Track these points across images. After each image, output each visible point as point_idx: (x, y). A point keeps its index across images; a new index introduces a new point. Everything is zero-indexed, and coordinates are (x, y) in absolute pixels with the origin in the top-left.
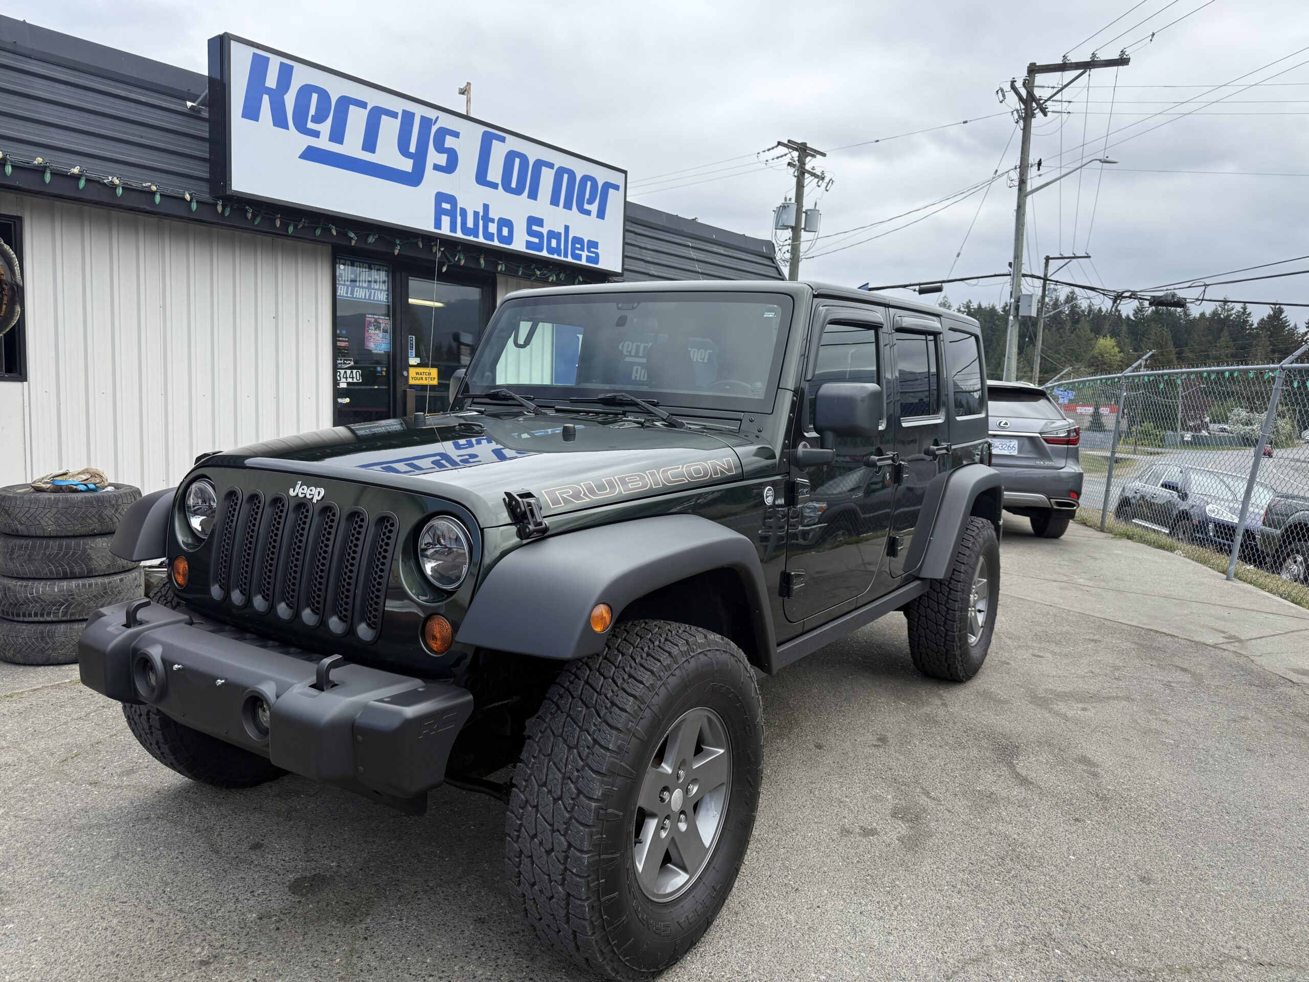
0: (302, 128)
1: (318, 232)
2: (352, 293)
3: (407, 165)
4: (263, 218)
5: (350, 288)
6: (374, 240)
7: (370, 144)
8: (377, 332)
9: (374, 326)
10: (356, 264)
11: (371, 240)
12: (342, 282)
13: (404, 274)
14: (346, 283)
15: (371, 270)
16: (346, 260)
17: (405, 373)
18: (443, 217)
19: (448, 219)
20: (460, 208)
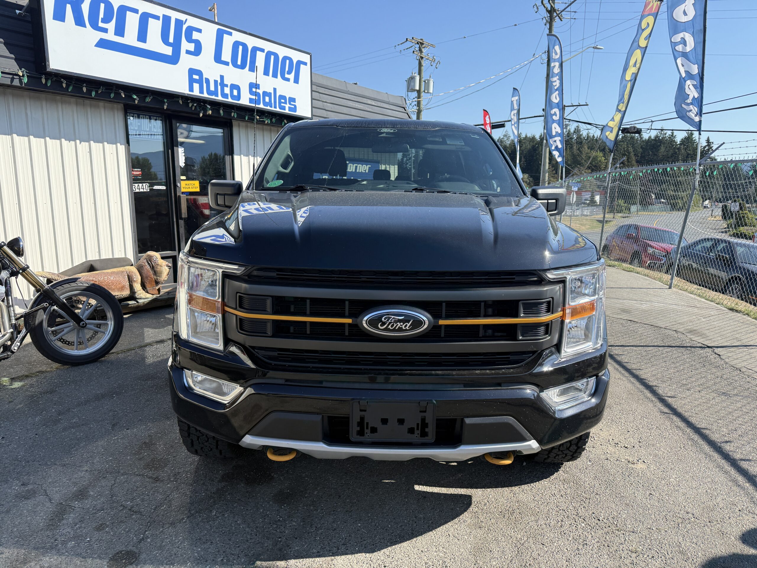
0: (95, 26)
1: (112, 95)
4: (74, 86)
6: (150, 100)
7: (142, 36)
10: (141, 116)
11: (148, 100)
12: (132, 128)
13: (174, 121)
14: (135, 128)
15: (151, 120)
16: (134, 114)
17: (178, 185)
18: (194, 84)
19: (198, 85)
20: (205, 78)
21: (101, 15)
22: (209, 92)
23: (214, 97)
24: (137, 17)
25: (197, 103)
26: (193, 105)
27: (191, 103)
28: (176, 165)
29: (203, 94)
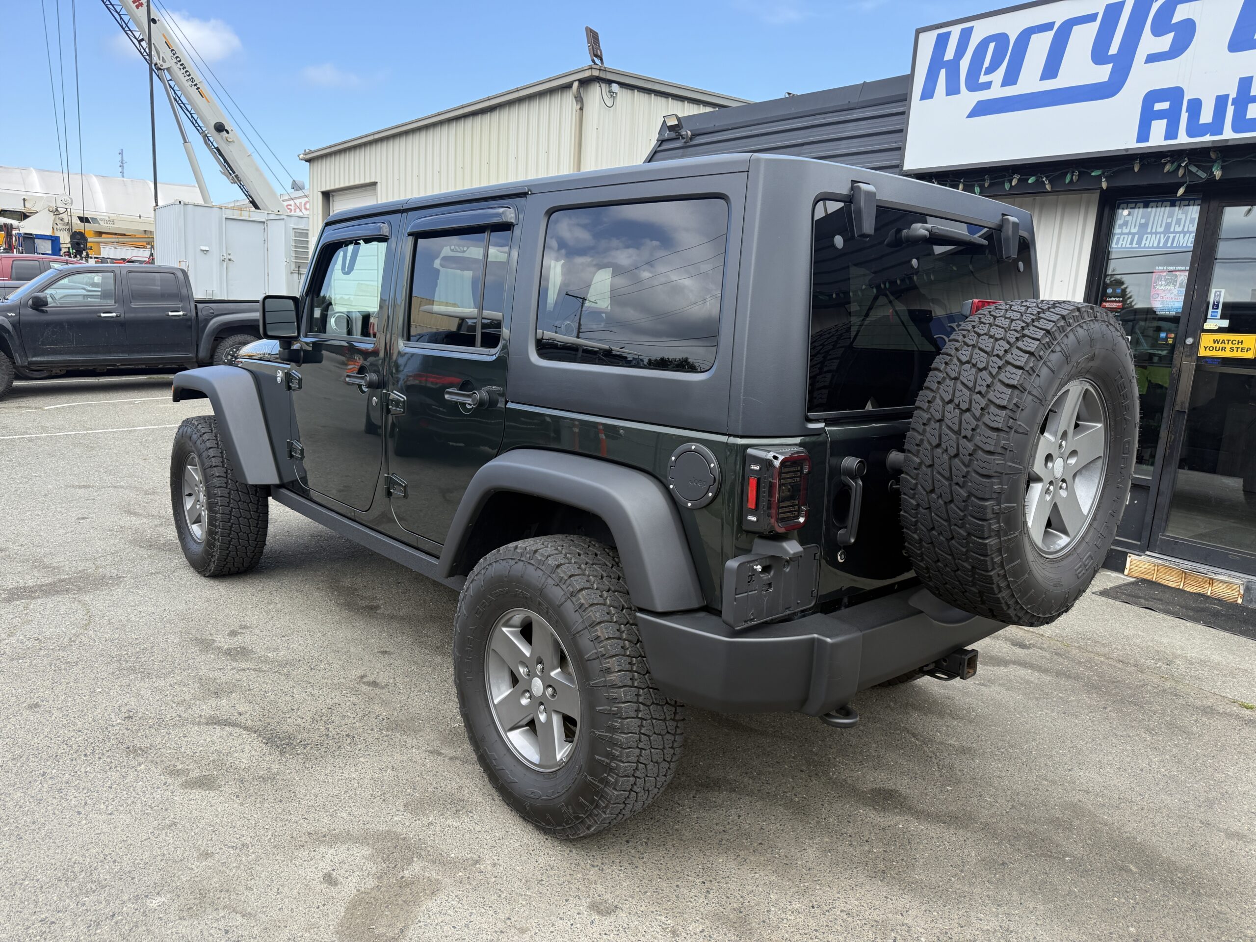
0: (974, 85)
1: (1007, 186)
2: (1139, 242)
3: (1103, 73)
5: (1137, 236)
7: (1051, 69)
8: (1171, 287)
9: (1165, 280)
10: (1151, 204)
12: (1125, 230)
13: (1214, 204)
14: (1132, 231)
15: (1172, 208)
16: (1136, 203)
17: (1189, 341)
18: (1154, 123)
19: (1164, 122)
20: (1189, 101)
21: (987, 64)
22: (1194, 129)
23: (1208, 138)
24: (1049, 36)
25: (1189, 159)
26: (1179, 166)
27: (1172, 163)
28: (1195, 298)
29: (1176, 138)
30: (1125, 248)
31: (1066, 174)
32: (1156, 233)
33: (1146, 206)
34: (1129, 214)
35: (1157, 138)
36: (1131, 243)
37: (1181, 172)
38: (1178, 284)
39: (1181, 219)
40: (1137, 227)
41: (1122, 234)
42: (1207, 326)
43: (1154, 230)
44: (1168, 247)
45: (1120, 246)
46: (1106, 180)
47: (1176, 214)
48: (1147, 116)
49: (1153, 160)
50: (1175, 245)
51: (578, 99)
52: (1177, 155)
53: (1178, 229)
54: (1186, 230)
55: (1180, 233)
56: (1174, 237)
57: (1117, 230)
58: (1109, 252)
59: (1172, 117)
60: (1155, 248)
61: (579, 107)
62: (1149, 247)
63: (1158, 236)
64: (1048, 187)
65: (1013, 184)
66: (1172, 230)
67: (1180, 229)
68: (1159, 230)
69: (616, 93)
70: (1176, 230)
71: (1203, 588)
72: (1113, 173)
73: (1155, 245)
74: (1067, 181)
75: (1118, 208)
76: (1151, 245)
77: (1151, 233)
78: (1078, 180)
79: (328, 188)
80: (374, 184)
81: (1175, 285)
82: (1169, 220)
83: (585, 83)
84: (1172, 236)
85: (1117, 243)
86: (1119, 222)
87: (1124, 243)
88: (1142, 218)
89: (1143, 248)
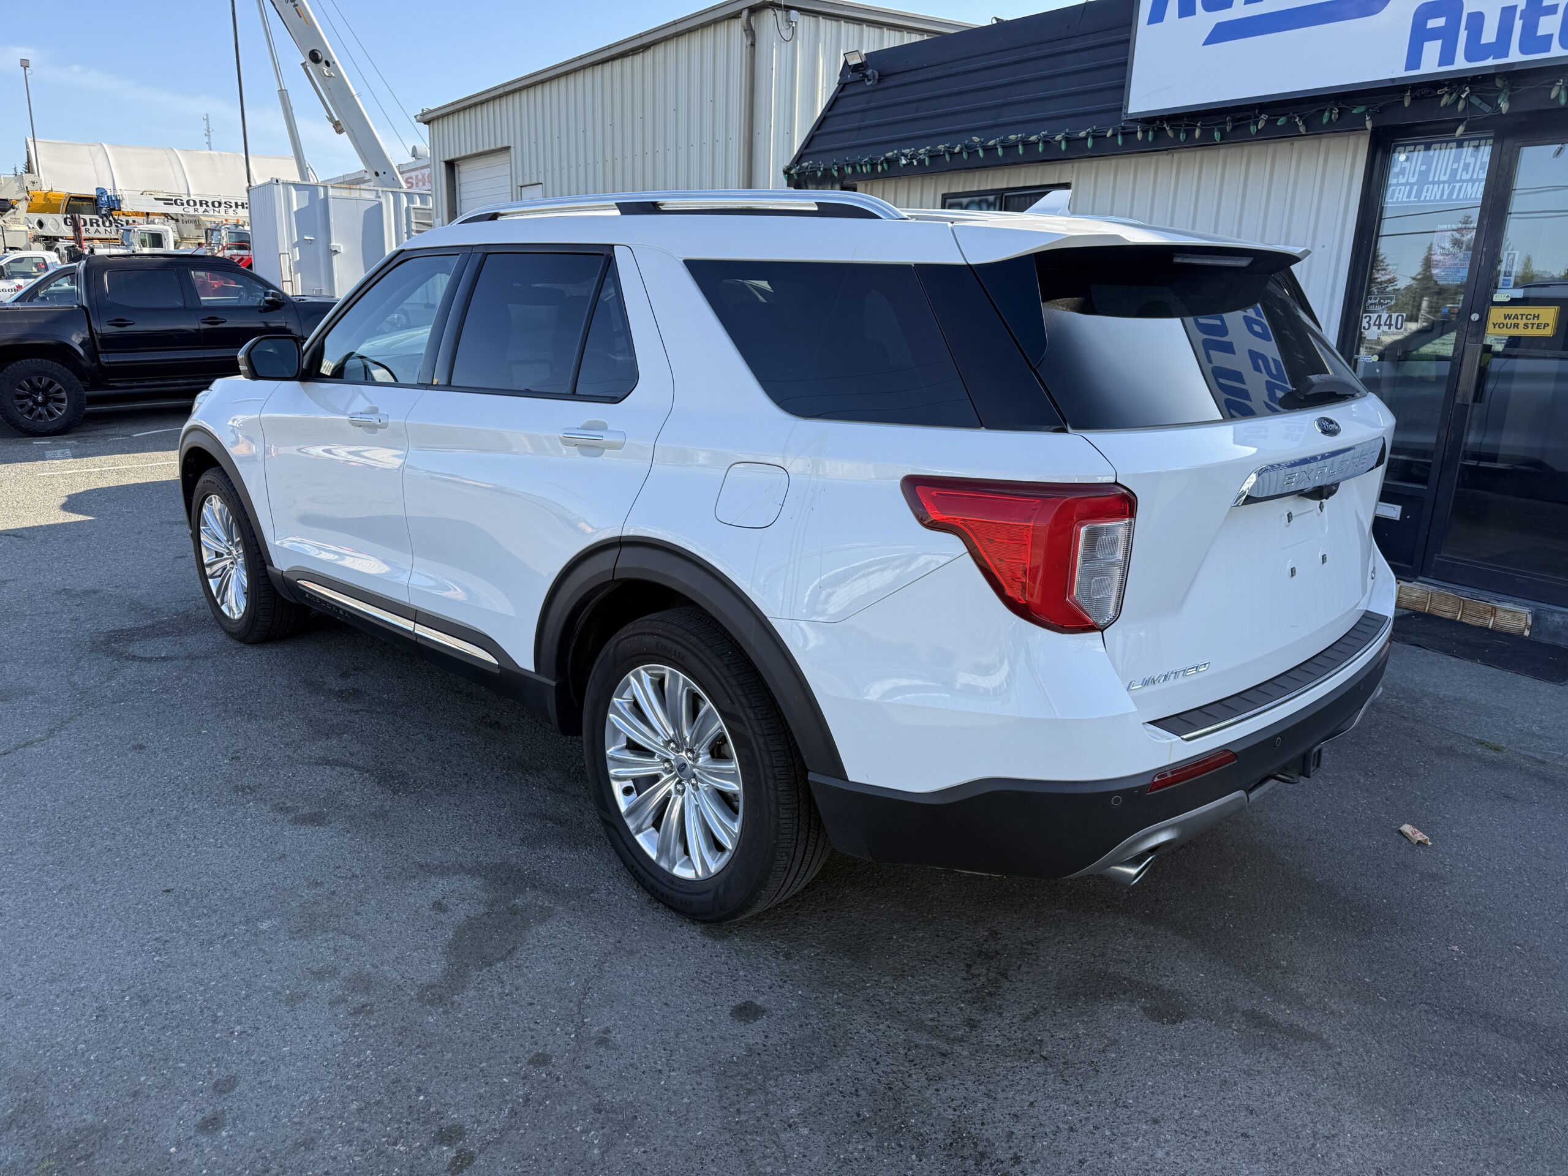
2: (1419, 194)
5: (1415, 187)
10: (1434, 146)
12: (1402, 180)
13: (1508, 143)
14: (1410, 181)
15: (1459, 150)
16: (1416, 145)
17: (1475, 317)
18: (1427, 45)
19: (1438, 43)
20: (1469, 15)
22: (1475, 50)
23: (1490, 62)
25: (1470, 88)
26: (1459, 98)
27: (1451, 94)
28: (1483, 263)
29: (1452, 63)
30: (1402, 202)
31: (1324, 111)
32: (1439, 182)
33: (1428, 147)
34: (1407, 159)
35: (1430, 64)
36: (1409, 196)
37: (1461, 105)
38: (1464, 247)
39: (1469, 164)
40: (1416, 176)
41: (1398, 184)
42: (1497, 298)
43: (1436, 179)
44: (1454, 200)
45: (1395, 200)
46: (1370, 119)
47: (1463, 157)
48: (1419, 35)
49: (1426, 91)
50: (1461, 197)
51: (748, 32)
52: (1456, 82)
53: (1466, 177)
54: (1475, 177)
55: (1467, 181)
56: (1461, 187)
57: (1392, 180)
58: (1382, 208)
59: (1448, 36)
60: (1438, 201)
61: (749, 43)
62: (1430, 201)
63: (1441, 186)
64: (1302, 130)
65: (1259, 127)
66: (1458, 178)
67: (1468, 177)
68: (1443, 178)
69: (796, 23)
70: (1463, 178)
71: (1485, 618)
72: (1380, 109)
73: (1438, 198)
74: (1325, 120)
75: (1394, 152)
76: (1432, 198)
77: (1433, 183)
78: (1338, 120)
79: (452, 157)
80: (508, 148)
81: (1461, 248)
82: (1455, 166)
83: (754, 10)
84: (1458, 185)
85: (1392, 197)
86: (1395, 170)
87: (1401, 196)
88: (1422, 164)
89: (1422, 202)
